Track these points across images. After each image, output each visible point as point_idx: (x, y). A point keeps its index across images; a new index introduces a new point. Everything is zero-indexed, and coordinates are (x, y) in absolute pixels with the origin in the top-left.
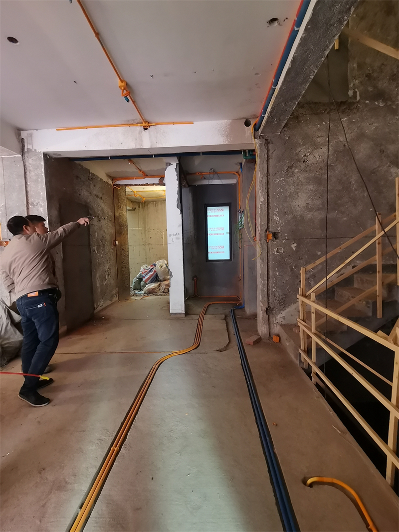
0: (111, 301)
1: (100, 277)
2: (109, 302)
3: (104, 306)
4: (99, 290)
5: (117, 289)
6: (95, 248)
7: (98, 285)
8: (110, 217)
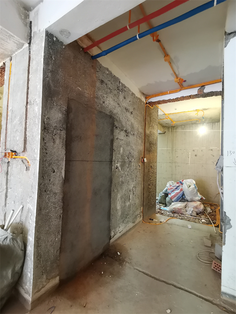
0: (133, 223)
1: (121, 198)
2: (131, 225)
3: (125, 231)
4: (120, 213)
5: (142, 208)
6: (118, 165)
7: (119, 207)
8: (139, 133)
